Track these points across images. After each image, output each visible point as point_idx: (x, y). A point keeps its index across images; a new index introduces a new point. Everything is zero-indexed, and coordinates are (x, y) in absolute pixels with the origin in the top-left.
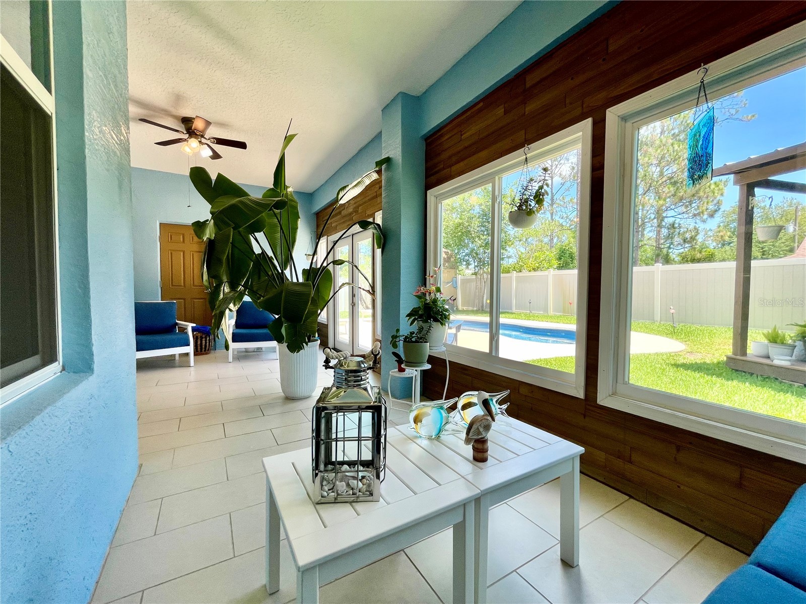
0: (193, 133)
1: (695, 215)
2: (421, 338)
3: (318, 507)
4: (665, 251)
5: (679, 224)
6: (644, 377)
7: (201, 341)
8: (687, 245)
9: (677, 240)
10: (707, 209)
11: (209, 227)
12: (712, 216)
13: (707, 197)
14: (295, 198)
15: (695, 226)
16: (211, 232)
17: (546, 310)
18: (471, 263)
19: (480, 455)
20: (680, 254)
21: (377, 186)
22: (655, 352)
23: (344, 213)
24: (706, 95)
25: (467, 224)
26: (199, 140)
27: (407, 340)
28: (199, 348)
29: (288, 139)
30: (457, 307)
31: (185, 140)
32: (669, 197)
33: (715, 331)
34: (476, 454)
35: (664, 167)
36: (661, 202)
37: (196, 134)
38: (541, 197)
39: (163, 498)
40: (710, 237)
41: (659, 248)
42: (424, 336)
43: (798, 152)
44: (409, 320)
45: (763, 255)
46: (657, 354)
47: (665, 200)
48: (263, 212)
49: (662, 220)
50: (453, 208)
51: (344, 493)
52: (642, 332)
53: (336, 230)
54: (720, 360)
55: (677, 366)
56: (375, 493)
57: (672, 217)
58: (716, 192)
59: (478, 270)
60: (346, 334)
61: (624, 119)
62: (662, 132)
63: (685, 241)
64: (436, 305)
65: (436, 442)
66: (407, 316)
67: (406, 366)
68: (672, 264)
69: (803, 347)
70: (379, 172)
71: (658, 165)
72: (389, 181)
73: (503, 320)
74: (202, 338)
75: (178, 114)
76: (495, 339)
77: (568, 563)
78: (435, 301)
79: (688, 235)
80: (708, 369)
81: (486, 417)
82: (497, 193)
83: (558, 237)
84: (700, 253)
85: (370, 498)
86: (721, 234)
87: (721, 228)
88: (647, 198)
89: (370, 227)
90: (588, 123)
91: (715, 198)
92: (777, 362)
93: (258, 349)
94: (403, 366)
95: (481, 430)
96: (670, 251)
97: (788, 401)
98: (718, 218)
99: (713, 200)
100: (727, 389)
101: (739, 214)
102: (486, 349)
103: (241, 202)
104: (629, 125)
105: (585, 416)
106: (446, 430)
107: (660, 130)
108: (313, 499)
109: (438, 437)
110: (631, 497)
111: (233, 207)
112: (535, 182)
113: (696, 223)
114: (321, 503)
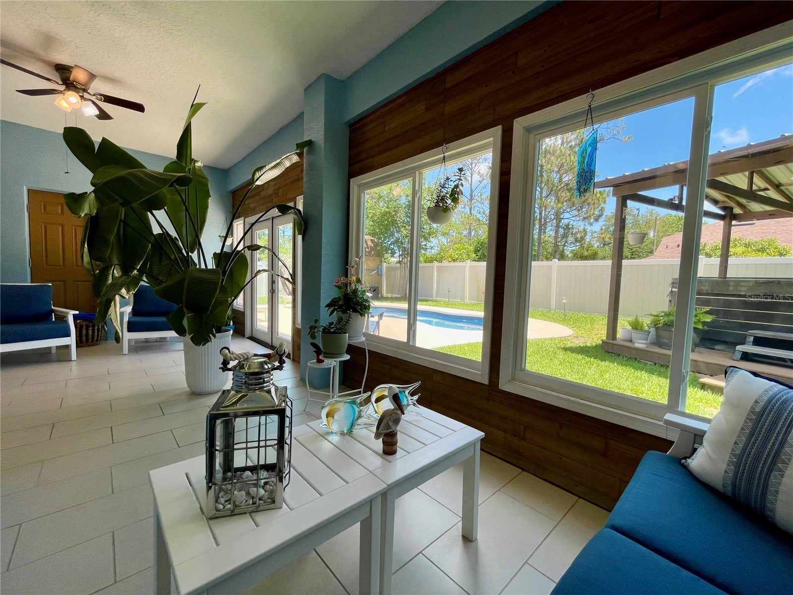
0: (71, 85)
1: (584, 218)
2: (340, 329)
3: (211, 522)
4: (561, 248)
5: (572, 226)
6: (539, 360)
7: (87, 330)
8: (578, 244)
9: (571, 239)
10: (594, 214)
11: (88, 200)
12: (597, 220)
13: (594, 204)
14: (206, 173)
15: (584, 228)
16: (91, 206)
17: (463, 298)
18: (396, 251)
19: (389, 449)
20: (572, 252)
21: (299, 169)
22: (549, 337)
23: (263, 193)
24: (592, 118)
25: (393, 213)
26: (81, 94)
27: (326, 331)
28: (84, 338)
29: (196, 108)
30: (382, 294)
31: (61, 92)
32: (566, 201)
33: (595, 318)
34: (385, 448)
35: (563, 174)
36: (560, 205)
37: (76, 88)
38: (456, 195)
39: (21, 524)
40: (595, 238)
41: (556, 246)
42: (343, 327)
43: (658, 173)
44: (328, 309)
45: (632, 255)
46: (551, 339)
47: (562, 204)
48: (160, 188)
49: (560, 221)
50: (380, 197)
51: (243, 504)
52: (540, 319)
53: (253, 212)
54: (598, 343)
55: (565, 349)
56: (277, 500)
57: (568, 218)
58: (601, 200)
59: (403, 258)
60: (266, 321)
61: (528, 130)
62: (562, 144)
63: (576, 241)
64: (356, 296)
65: (348, 437)
66: (326, 306)
67: (324, 357)
68: (566, 260)
69: (655, 333)
70: (300, 155)
71: (558, 172)
72: (311, 165)
73: (420, 307)
74: (87, 327)
75: (49, 59)
76: (413, 329)
77: (468, 539)
78: (355, 292)
79: (579, 236)
80: (588, 352)
81: (396, 411)
82: (417, 188)
83: (476, 231)
84: (587, 251)
85: (272, 506)
86: (603, 236)
87: (603, 231)
88: (548, 201)
89: (290, 211)
90: (498, 130)
91: (600, 205)
92: (637, 345)
93: (161, 338)
94: (321, 357)
95: (391, 424)
96: (565, 248)
97: (643, 377)
98: (602, 222)
99: (598, 207)
100: (601, 369)
101: (616, 220)
102: (404, 338)
103: (131, 174)
104: (532, 136)
105: (488, 400)
106: (358, 425)
107: (561, 142)
108: (206, 514)
109: (350, 432)
110: (523, 470)
111: (121, 179)
112: (451, 181)
113: (585, 225)
114: (215, 516)
